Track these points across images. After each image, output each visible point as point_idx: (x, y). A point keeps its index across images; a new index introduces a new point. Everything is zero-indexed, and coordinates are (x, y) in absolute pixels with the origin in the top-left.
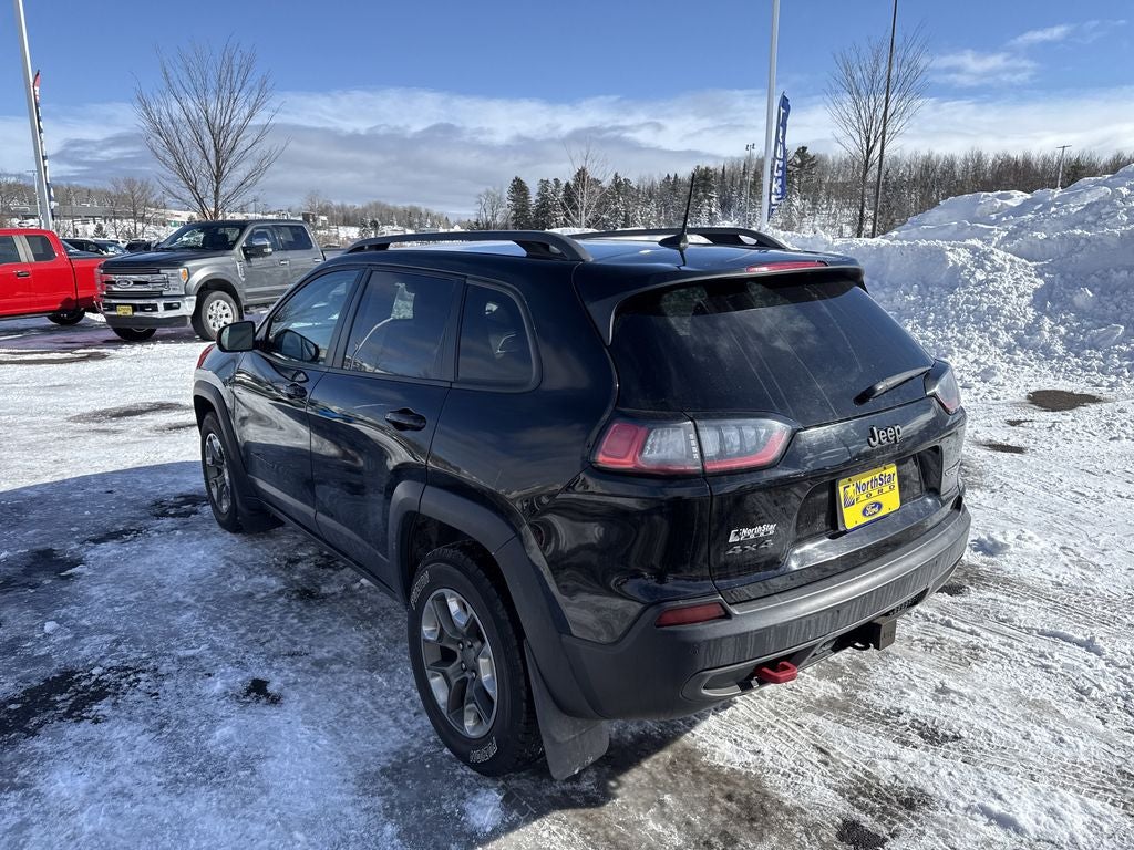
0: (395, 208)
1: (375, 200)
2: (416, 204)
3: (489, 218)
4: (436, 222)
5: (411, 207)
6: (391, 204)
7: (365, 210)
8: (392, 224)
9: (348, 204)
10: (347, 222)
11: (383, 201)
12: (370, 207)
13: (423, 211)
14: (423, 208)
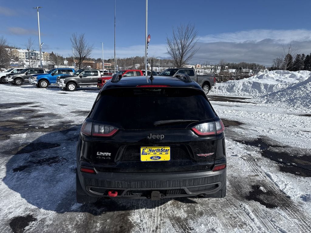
0: (248, 64)
1: (243, 61)
2: (255, 63)
3: (277, 66)
4: (260, 68)
5: (253, 64)
6: (247, 62)
7: (239, 64)
8: (247, 68)
9: (234, 63)
10: (233, 68)
11: (245, 62)
12: (241, 64)
13: (257, 65)
14: (257, 63)
